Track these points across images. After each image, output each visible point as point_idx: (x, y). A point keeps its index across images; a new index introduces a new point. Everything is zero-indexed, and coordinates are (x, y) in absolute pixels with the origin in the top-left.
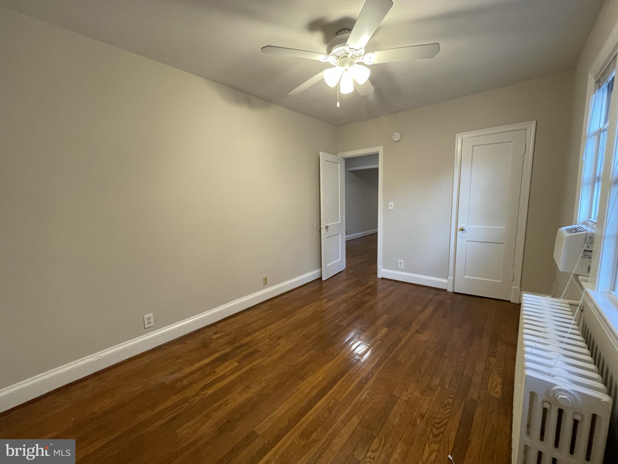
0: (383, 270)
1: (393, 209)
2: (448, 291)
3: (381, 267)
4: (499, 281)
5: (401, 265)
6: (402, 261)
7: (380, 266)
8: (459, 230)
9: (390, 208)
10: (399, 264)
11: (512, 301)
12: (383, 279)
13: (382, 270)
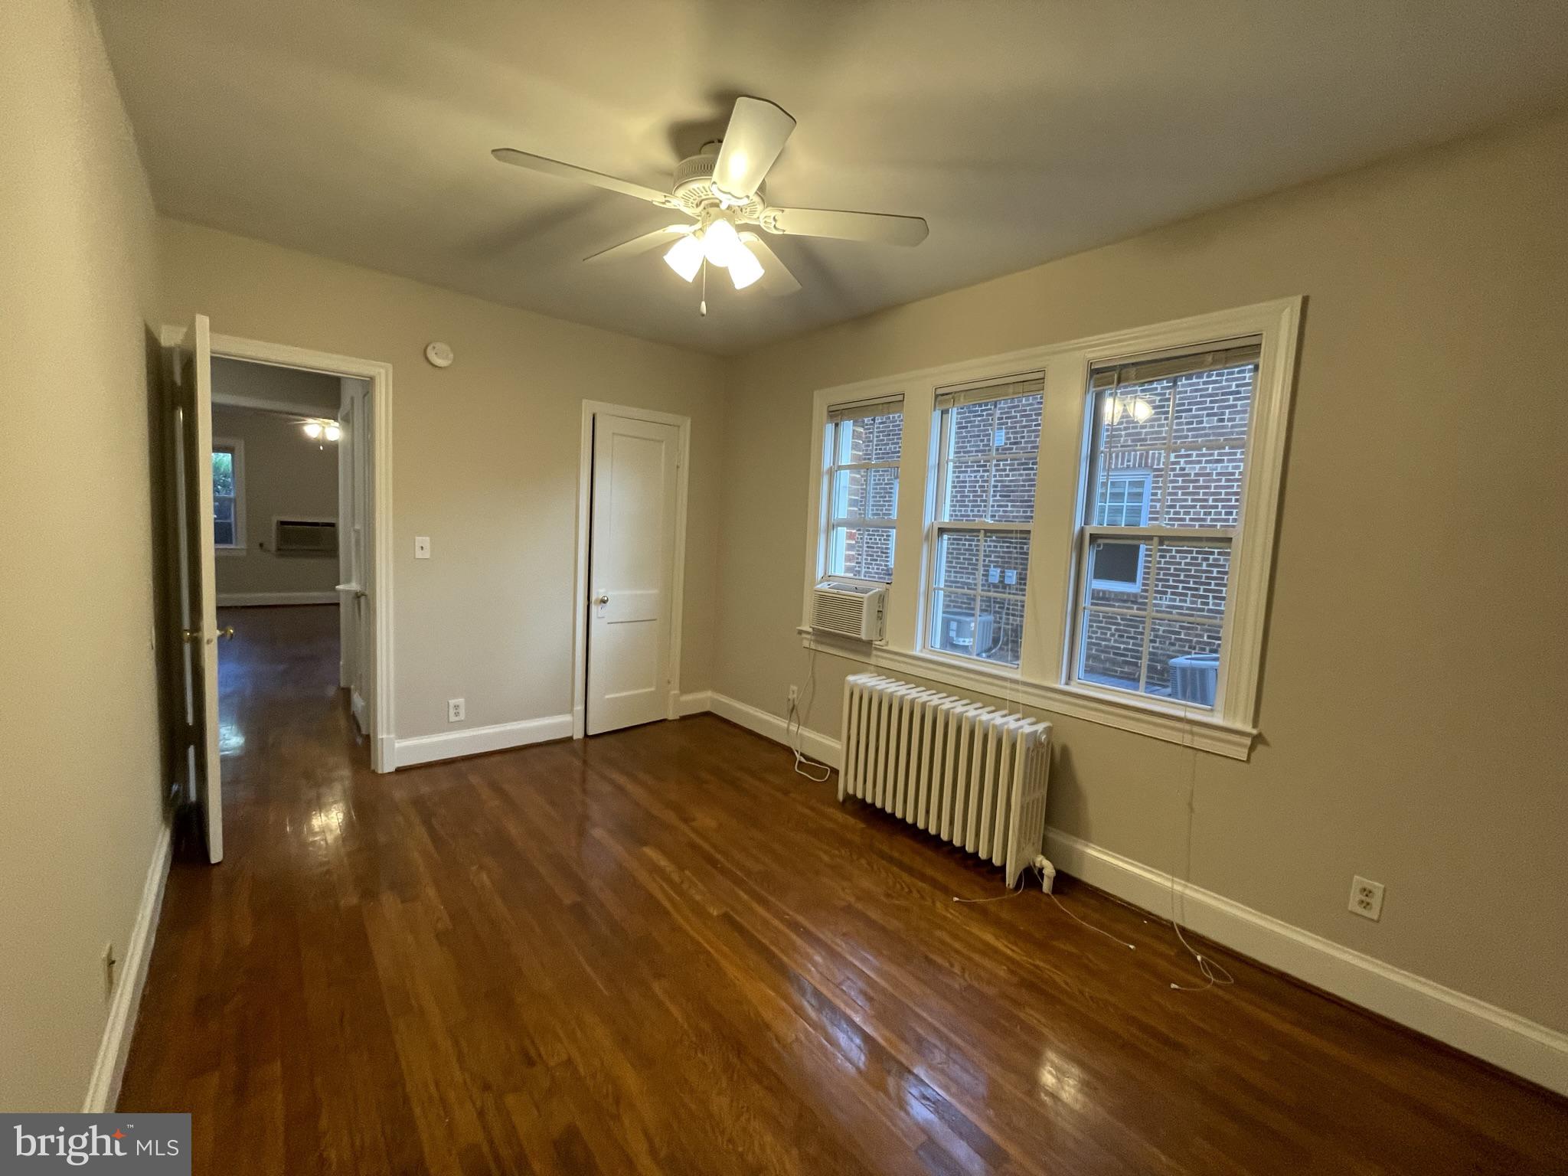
0: (399, 744)
1: (428, 556)
2: (574, 738)
3: (392, 736)
4: (653, 689)
5: (457, 714)
6: (461, 701)
7: (388, 733)
8: (595, 603)
9: (419, 554)
10: (452, 712)
11: (671, 717)
12: (400, 771)
13: (397, 745)
